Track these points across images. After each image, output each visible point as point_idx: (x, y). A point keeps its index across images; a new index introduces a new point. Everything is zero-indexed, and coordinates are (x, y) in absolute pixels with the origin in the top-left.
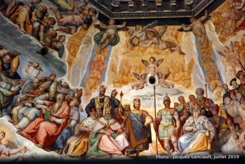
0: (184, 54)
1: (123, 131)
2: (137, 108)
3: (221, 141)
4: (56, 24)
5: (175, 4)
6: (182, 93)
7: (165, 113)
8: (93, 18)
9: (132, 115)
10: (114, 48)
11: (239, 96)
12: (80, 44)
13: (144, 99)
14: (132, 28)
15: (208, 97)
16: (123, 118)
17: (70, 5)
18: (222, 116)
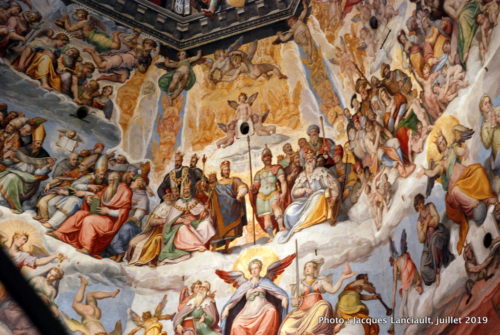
0: (285, 77)
1: (207, 215)
2: (226, 175)
3: (347, 202)
4: (96, 71)
5: (262, 5)
6: (287, 138)
7: (265, 174)
8: (153, 54)
9: (219, 188)
10: (189, 93)
11: (363, 120)
12: (138, 95)
13: (235, 160)
14: (210, 57)
15: (326, 137)
16: (207, 194)
17: (113, 41)
18: (349, 161)
